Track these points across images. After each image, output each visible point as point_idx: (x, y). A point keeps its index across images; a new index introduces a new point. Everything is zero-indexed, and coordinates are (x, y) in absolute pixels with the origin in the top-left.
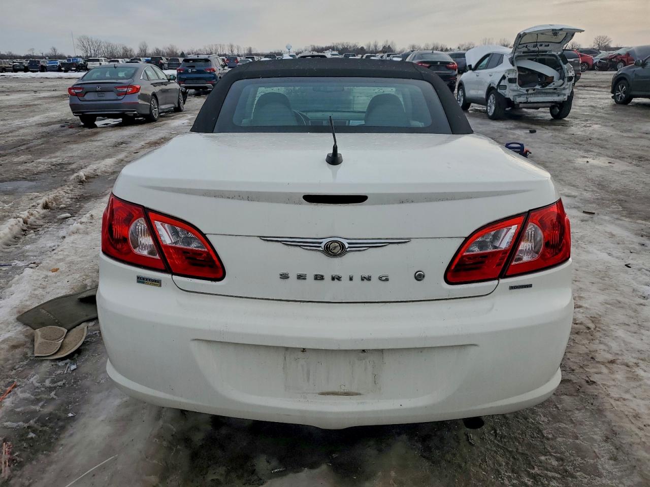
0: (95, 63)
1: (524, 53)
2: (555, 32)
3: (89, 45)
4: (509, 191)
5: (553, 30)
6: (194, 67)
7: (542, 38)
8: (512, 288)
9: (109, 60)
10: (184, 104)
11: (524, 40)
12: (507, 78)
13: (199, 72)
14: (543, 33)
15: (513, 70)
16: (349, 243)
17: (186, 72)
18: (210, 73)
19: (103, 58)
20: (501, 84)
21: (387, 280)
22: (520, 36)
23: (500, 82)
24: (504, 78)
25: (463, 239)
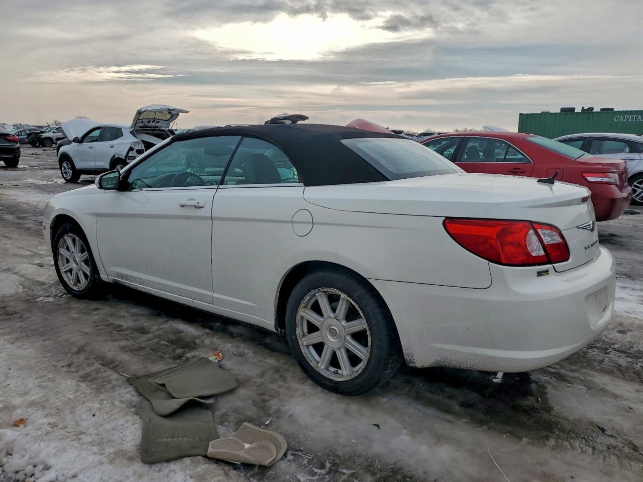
1: (140, 127)
2: (170, 111)
5: (168, 109)
7: (158, 116)
11: (142, 116)
12: (135, 150)
14: (160, 111)
15: (138, 143)
20: (129, 155)
22: (139, 113)
23: (128, 153)
24: (131, 149)
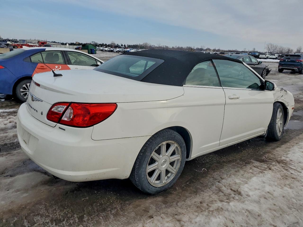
0: (263, 55)
3: (271, 47)
4: (63, 92)
6: (290, 59)
8: (60, 128)
9: (271, 54)
10: (267, 75)
13: (294, 61)
16: (35, 98)
17: (284, 61)
18: (298, 62)
19: (268, 53)
21: (37, 112)
25: (51, 105)
